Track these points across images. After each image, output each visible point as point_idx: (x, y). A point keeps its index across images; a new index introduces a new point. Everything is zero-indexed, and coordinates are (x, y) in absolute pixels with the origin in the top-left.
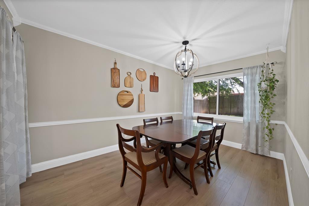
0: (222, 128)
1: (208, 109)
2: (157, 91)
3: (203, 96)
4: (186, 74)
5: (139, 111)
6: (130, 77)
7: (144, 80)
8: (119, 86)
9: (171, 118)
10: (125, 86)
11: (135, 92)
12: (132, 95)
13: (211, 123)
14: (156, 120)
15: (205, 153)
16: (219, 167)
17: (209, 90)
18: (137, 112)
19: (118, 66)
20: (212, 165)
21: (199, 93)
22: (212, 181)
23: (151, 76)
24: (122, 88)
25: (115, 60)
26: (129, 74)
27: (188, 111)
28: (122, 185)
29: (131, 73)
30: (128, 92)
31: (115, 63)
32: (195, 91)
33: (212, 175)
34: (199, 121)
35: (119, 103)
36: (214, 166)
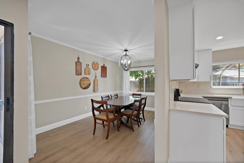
0: (145, 99)
1: (139, 88)
2: (106, 77)
3: (136, 78)
4: (126, 69)
5: (94, 92)
6: (88, 67)
7: (97, 70)
8: (81, 74)
9: (117, 95)
10: (85, 74)
11: (91, 78)
12: (90, 80)
13: (140, 97)
14: (108, 96)
15: (137, 112)
16: (144, 121)
17: (139, 74)
18: (93, 92)
19: (81, 60)
20: (141, 120)
21: (132, 77)
22: (141, 126)
23: (102, 66)
24: (83, 75)
25: (78, 56)
26: (88, 65)
27: (126, 90)
28: (94, 134)
29: (89, 65)
30: (87, 78)
31: (78, 58)
32: (131, 75)
33: (141, 124)
34: (134, 96)
35: (81, 86)
36: (142, 120)
